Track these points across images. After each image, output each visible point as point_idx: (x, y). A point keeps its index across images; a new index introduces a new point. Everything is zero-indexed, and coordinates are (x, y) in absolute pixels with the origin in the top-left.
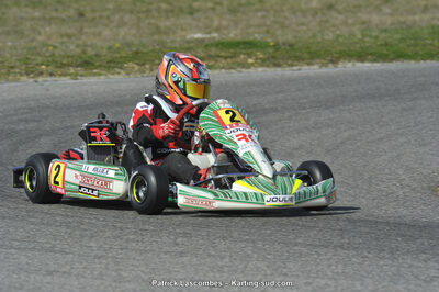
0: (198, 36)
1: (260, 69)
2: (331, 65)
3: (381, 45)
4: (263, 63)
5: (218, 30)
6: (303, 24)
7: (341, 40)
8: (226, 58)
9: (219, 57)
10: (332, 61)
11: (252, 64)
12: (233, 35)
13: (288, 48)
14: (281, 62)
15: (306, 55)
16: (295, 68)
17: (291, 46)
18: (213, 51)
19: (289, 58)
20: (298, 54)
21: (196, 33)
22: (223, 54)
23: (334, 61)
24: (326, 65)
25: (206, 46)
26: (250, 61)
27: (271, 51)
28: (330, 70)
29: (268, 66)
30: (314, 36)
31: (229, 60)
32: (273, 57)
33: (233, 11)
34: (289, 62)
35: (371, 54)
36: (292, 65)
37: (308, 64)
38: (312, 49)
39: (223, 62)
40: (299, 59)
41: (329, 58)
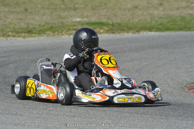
1: (106, 35)
2: (137, 33)
3: (159, 24)
4: (107, 32)
7: (141, 22)
10: (137, 31)
11: (102, 32)
13: (118, 25)
14: (115, 31)
15: (126, 29)
16: (121, 34)
17: (119, 24)
20: (122, 28)
23: (138, 31)
24: (133, 33)
25: (82, 24)
26: (102, 31)
27: (111, 26)
28: (137, 35)
29: (109, 33)
30: (129, 20)
32: (112, 30)
34: (119, 31)
35: (155, 28)
36: (120, 33)
37: (127, 32)
38: (129, 26)
40: (123, 30)
41: (136, 30)
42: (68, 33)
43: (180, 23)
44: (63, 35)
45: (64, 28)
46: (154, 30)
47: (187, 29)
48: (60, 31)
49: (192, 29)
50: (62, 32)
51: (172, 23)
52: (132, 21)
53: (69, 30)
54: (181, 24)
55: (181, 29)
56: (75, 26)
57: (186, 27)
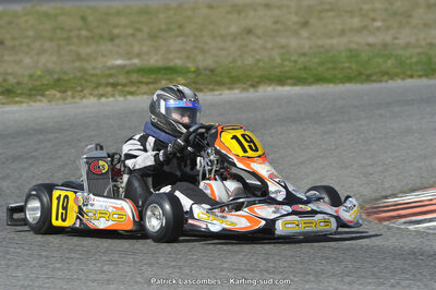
0: (119, 62)
2: (251, 90)
3: (300, 69)
5: (138, 55)
6: (222, 49)
7: (261, 64)
8: (148, 84)
9: (141, 82)
10: (253, 86)
12: (154, 60)
13: (208, 72)
14: (202, 87)
15: (227, 80)
16: (216, 93)
17: (212, 71)
18: (134, 77)
19: (210, 83)
20: (219, 79)
21: (116, 59)
22: (145, 80)
23: (254, 86)
24: (244, 89)
25: (128, 72)
27: (192, 76)
28: (251, 94)
30: (234, 61)
31: (151, 86)
32: (195, 83)
33: (153, 36)
34: (210, 87)
35: (290, 78)
36: (213, 90)
37: (230, 89)
38: (234, 74)
39: (144, 88)
40: (220, 84)
41: (249, 83)
42: (96, 92)
43: (347, 65)
44: (84, 97)
45: (86, 81)
46: (289, 81)
47: (364, 77)
48: (79, 89)
49: (374, 78)
50: (82, 91)
51: (330, 65)
52: (239, 63)
53: (98, 86)
54: (350, 68)
55: (349, 79)
56: (111, 75)
57: (360, 74)
